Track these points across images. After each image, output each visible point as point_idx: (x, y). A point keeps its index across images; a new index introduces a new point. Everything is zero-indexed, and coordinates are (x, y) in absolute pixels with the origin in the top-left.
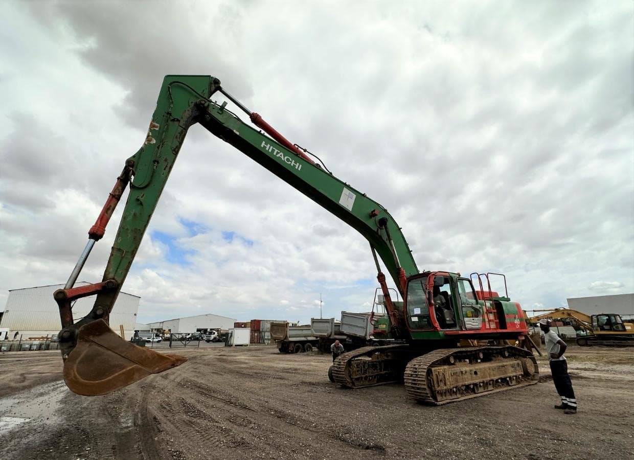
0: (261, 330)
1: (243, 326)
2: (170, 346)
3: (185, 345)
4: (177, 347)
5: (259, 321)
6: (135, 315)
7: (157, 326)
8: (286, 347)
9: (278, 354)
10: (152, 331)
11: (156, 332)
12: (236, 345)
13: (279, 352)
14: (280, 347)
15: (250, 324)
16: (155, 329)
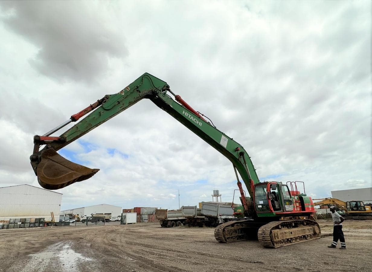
0: (141, 214)
1: (129, 211)
2: (87, 224)
3: (96, 224)
4: (91, 225)
5: (140, 208)
6: (60, 205)
7: (69, 212)
8: (165, 224)
9: (161, 228)
10: (66, 216)
11: (69, 216)
12: (128, 224)
13: (161, 226)
14: (162, 224)
15: (133, 210)
16: (68, 214)
